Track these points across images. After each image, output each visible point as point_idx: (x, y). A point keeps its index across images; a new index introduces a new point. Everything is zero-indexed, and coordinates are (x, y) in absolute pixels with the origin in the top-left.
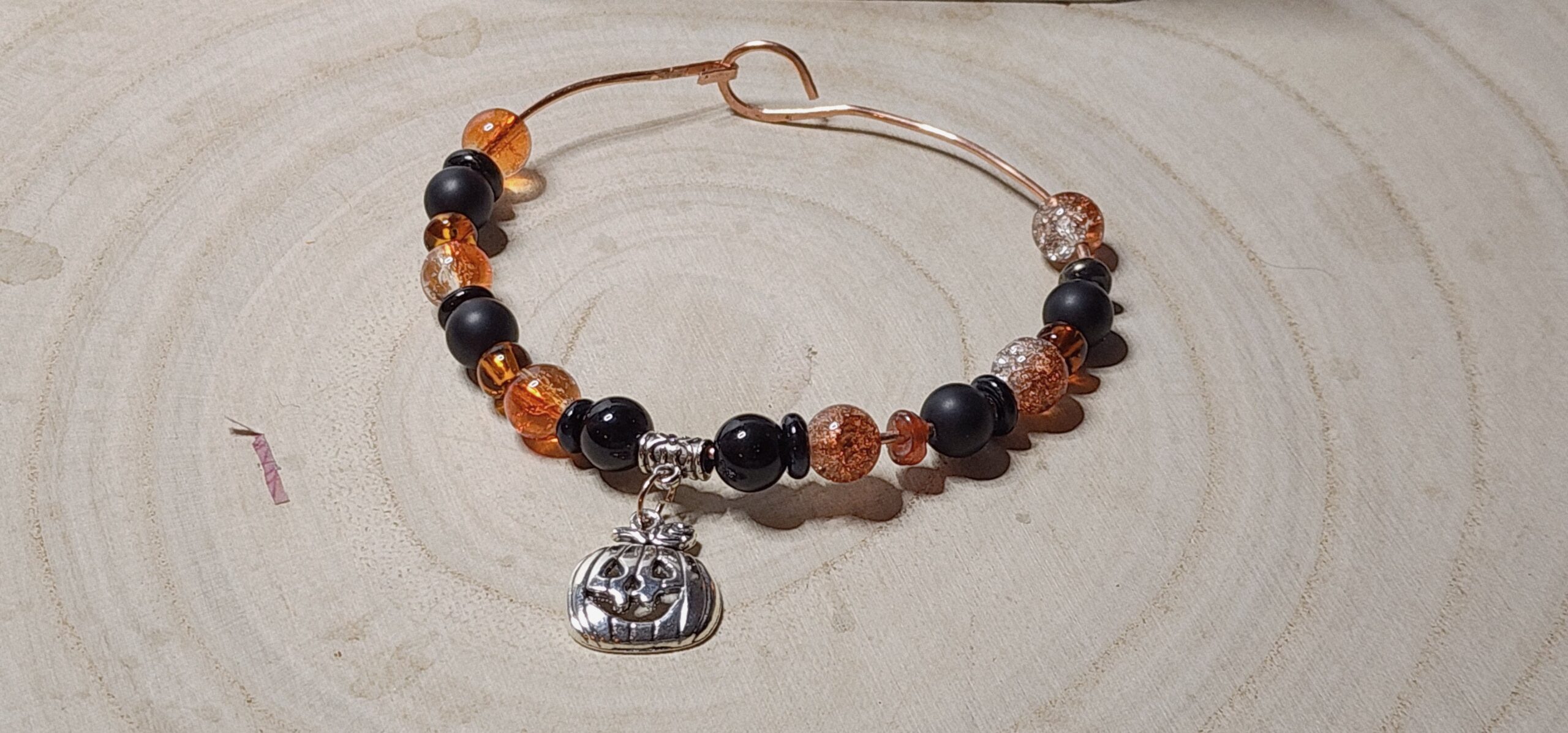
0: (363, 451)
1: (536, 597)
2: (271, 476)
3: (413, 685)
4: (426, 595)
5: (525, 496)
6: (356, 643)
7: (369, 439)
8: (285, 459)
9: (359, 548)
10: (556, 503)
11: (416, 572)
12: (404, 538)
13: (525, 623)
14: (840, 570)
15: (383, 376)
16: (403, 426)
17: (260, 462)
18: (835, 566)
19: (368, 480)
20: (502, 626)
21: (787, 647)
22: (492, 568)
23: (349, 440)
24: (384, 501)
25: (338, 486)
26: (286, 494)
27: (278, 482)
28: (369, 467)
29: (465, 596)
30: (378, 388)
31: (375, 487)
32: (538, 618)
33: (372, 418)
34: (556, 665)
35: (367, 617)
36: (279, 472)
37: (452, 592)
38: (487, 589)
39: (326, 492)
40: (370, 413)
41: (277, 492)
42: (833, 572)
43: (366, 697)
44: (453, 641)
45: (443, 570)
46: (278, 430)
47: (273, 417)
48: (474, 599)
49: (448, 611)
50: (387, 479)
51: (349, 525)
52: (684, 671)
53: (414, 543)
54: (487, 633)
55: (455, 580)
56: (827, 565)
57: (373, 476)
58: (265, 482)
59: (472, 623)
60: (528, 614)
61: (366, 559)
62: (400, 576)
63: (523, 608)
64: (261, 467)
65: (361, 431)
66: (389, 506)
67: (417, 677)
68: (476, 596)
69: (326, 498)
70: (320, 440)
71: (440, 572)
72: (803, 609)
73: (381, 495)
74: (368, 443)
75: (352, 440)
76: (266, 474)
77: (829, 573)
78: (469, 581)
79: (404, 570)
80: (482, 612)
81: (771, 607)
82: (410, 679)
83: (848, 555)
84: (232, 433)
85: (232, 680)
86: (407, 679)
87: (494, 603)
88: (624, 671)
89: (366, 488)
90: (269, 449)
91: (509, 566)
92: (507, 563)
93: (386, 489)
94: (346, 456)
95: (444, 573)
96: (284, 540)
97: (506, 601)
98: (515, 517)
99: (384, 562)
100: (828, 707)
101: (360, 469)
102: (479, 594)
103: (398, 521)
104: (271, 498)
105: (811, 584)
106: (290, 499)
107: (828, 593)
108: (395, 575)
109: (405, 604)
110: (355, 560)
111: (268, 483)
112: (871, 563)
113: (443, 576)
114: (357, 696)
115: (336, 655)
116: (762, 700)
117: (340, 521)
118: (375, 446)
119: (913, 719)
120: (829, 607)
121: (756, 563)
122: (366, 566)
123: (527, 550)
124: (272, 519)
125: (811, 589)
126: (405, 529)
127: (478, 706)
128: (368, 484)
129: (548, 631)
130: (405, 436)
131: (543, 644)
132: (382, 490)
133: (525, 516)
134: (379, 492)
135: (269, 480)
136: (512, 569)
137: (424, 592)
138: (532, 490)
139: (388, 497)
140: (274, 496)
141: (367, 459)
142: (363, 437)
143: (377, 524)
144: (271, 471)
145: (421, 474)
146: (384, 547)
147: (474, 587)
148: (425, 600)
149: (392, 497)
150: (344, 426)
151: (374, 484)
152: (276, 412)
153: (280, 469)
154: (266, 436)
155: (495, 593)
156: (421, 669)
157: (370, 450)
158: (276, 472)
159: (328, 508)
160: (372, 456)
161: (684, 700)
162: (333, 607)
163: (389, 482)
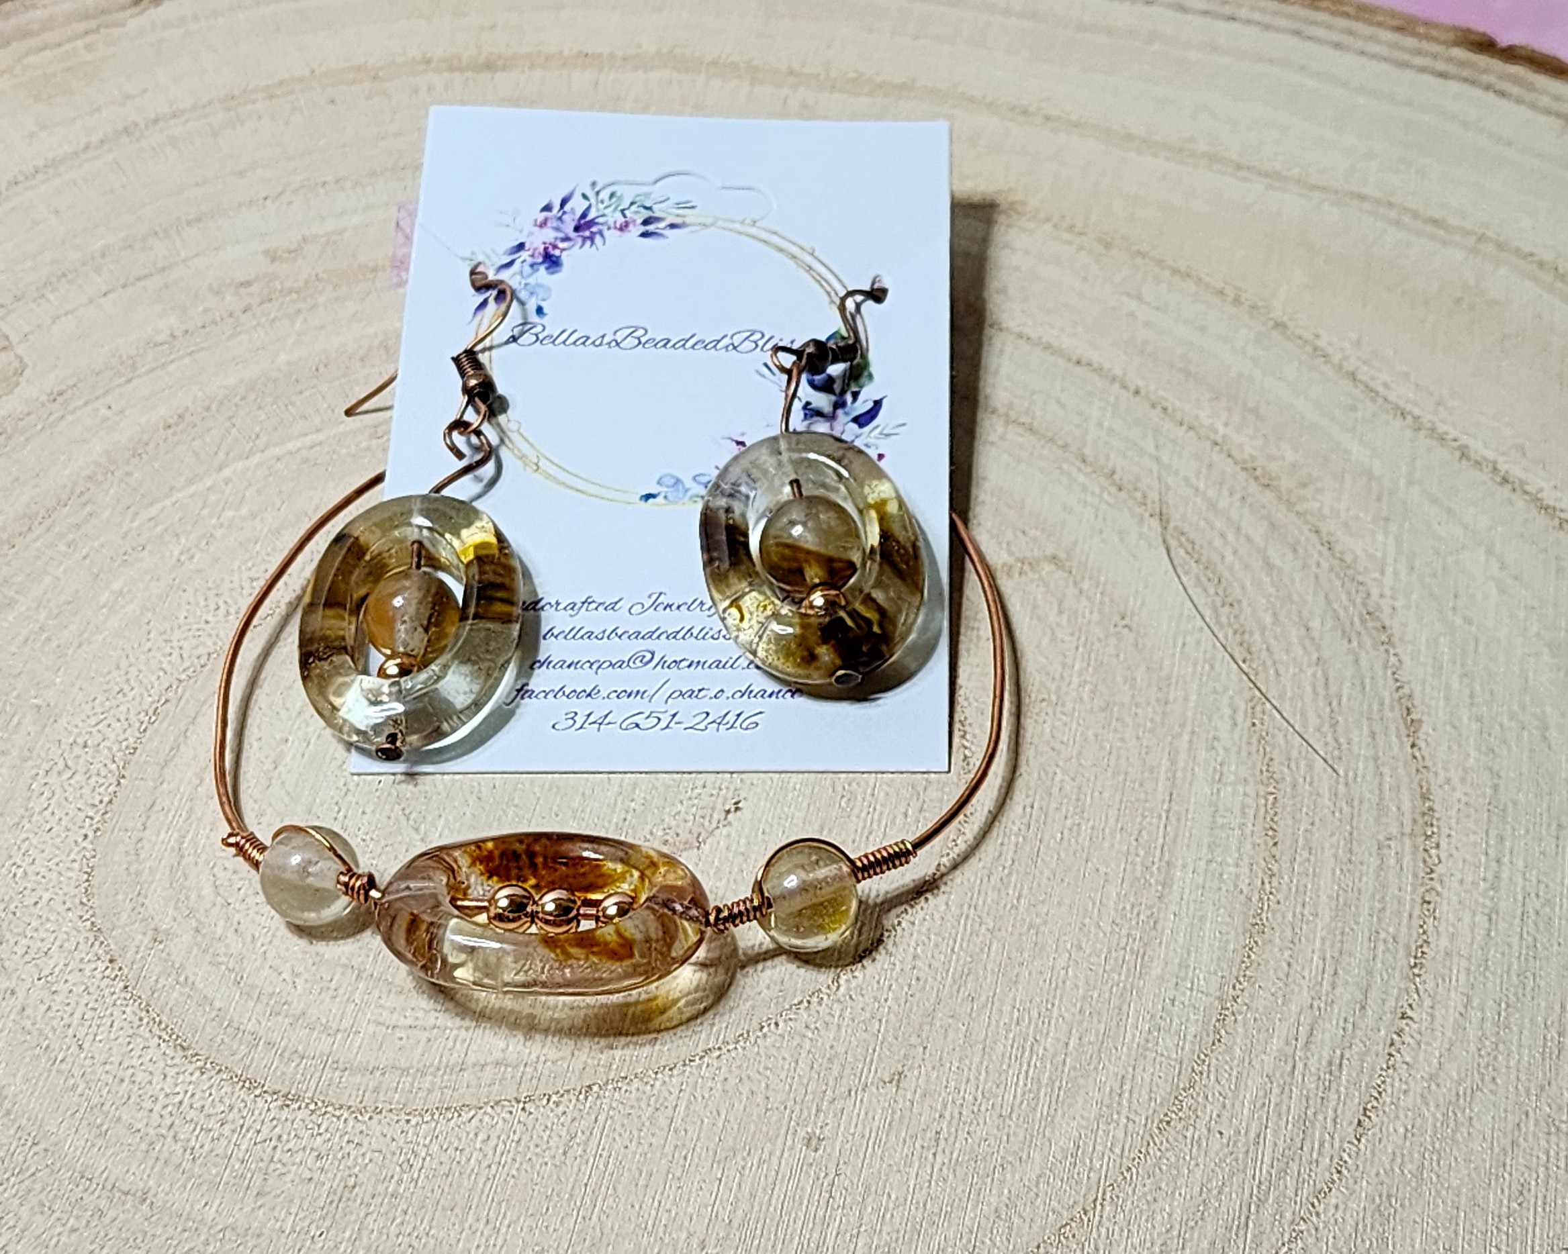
0: (128, 731)
12: (79, 858)
19: (102, 770)
23: (124, 712)
24: (97, 802)
28: (117, 754)
31: (101, 781)
38: (112, 961)
39: (48, 765)
48: (88, 968)
49: (48, 971)
50: (122, 777)
51: (36, 819)
53: (84, 869)
56: (520, 1101)
57: (112, 767)
59: (61, 997)
60: (129, 1013)
62: (36, 903)
63: (130, 1002)
65: (145, 707)
66: (97, 812)
68: (92, 966)
69: (41, 772)
74: (142, 722)
75: (128, 712)
78: (101, 944)
93: (111, 789)
97: (122, 985)
101: (105, 753)
102: (98, 964)
103: (91, 835)
113: (79, 924)
118: (145, 730)
123: (197, 931)
125: (472, 1125)
126: (90, 847)
128: (98, 775)
132: (106, 788)
134: (102, 790)
136: (159, 948)
137: (43, 935)
139: (106, 799)
141: (124, 743)
142: (142, 714)
143: (67, 829)
147: (100, 952)
155: (117, 970)
157: (136, 734)
160: (131, 740)
163: (122, 781)
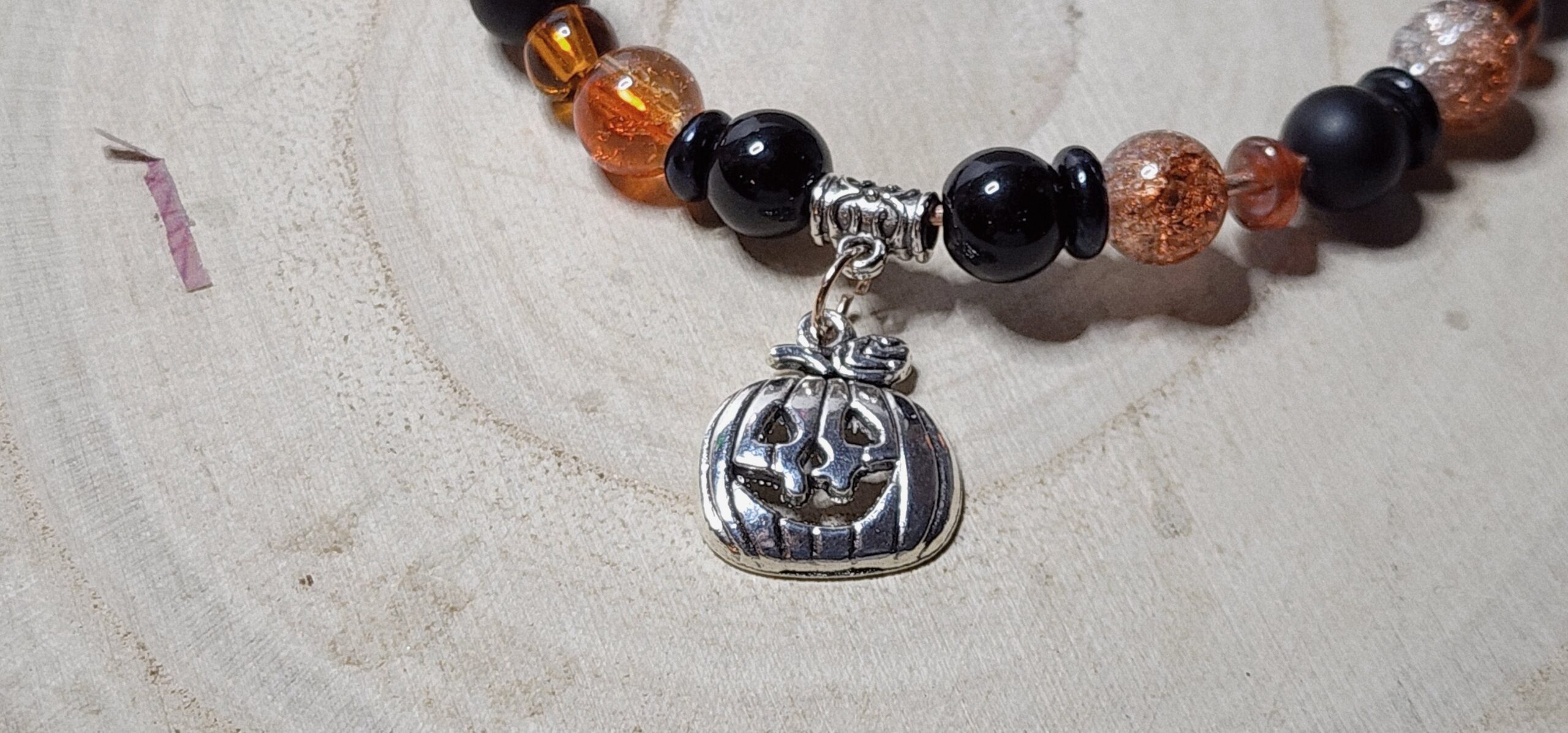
0: (334, 190)
1: (643, 470)
2: (178, 237)
3: (440, 639)
4: (454, 465)
5: (612, 277)
6: (337, 559)
7: (342, 169)
8: (201, 205)
9: (335, 376)
10: (665, 290)
11: (436, 420)
12: (411, 356)
13: (626, 519)
14: (1157, 417)
15: (361, 52)
16: (400, 145)
17: (156, 209)
18: (1147, 410)
19: (345, 246)
20: (589, 524)
21: (1079, 565)
22: (565, 415)
23: (310, 172)
24: (373, 286)
25: (295, 258)
26: (205, 272)
27: (190, 249)
28: (346, 221)
29: (522, 467)
30: (353, 73)
31: (357, 259)
32: (649, 508)
33: (347, 130)
34: (685, 601)
35: (355, 508)
36: (192, 229)
37: (500, 460)
38: (558, 454)
39: (273, 267)
40: (343, 121)
41: (188, 270)
42: (1144, 421)
43: (359, 663)
44: (505, 554)
45: (482, 418)
46: (187, 153)
47: (177, 127)
48: (537, 472)
49: (492, 496)
50: (377, 244)
51: (317, 333)
52: (905, 612)
53: (427, 363)
54: (562, 537)
55: (503, 436)
56: (1135, 410)
57: (352, 238)
58: (168, 249)
59: (537, 520)
60: (632, 503)
61: (347, 395)
62: (407, 427)
63: (622, 490)
64: (161, 221)
65: (328, 155)
66: (383, 296)
67: (446, 624)
68: (539, 468)
69: (272, 278)
70: (259, 170)
71: (476, 421)
72: (1099, 492)
73: (368, 275)
74: (342, 175)
75: (314, 170)
76: (170, 234)
77: (1137, 424)
78: (528, 440)
79: (414, 418)
80: (551, 499)
81: (1046, 489)
82: (435, 629)
83: (1167, 390)
84: (108, 158)
85: (122, 631)
86: (428, 628)
87: (574, 481)
88: (803, 612)
89: (342, 261)
90: (173, 187)
91: (594, 410)
92: (590, 404)
93: (376, 264)
94: (304, 200)
95: (483, 423)
96: (204, 358)
97: (593, 476)
98: (598, 318)
99: (379, 401)
100: (1161, 683)
101: (329, 225)
102: (545, 463)
103: (400, 324)
104: (181, 280)
105: (1109, 446)
106: (213, 281)
107: (1139, 461)
108: (399, 429)
109: (420, 483)
110: (329, 398)
111: (173, 251)
112: (1207, 403)
113: (481, 429)
114: (341, 663)
115: (303, 582)
116: (1045, 670)
117: (300, 324)
118: (354, 183)
119: (1309, 708)
120: (1144, 492)
121: (1013, 406)
122: (347, 410)
123: (624, 379)
124: (184, 319)
125: (1111, 454)
126: (411, 338)
127: (554, 682)
128: (345, 254)
129: (668, 537)
130: (403, 164)
131: (661, 560)
132: (369, 266)
133: (616, 314)
134: (364, 269)
135: (174, 245)
136: (599, 415)
137: (450, 459)
138: (624, 266)
139: (381, 278)
140: (184, 274)
141: (342, 206)
142: (333, 166)
143: (365, 330)
144: (179, 228)
145: (435, 235)
146: (377, 373)
147: (536, 450)
148: (453, 475)
149: (387, 278)
150: (298, 145)
151: (355, 253)
152: (182, 117)
153: (194, 224)
154: (167, 163)
155: (573, 461)
156: (453, 609)
157: (346, 191)
158: (187, 230)
159: (278, 299)
160: (349, 201)
161: (911, 669)
162: (294, 489)
163: (380, 250)
